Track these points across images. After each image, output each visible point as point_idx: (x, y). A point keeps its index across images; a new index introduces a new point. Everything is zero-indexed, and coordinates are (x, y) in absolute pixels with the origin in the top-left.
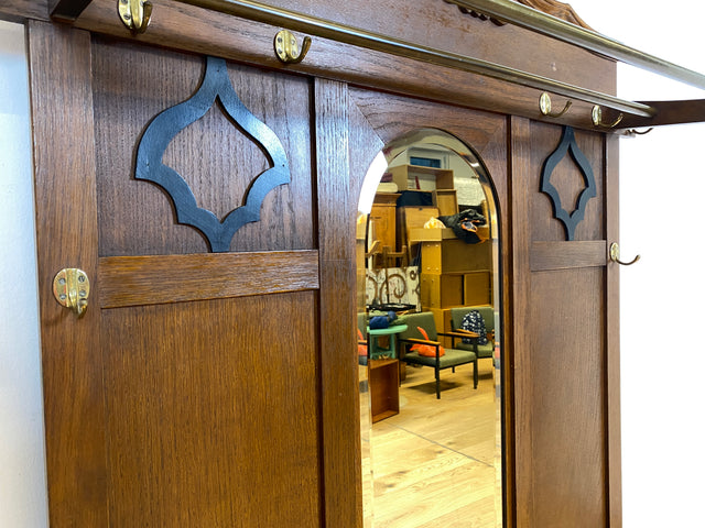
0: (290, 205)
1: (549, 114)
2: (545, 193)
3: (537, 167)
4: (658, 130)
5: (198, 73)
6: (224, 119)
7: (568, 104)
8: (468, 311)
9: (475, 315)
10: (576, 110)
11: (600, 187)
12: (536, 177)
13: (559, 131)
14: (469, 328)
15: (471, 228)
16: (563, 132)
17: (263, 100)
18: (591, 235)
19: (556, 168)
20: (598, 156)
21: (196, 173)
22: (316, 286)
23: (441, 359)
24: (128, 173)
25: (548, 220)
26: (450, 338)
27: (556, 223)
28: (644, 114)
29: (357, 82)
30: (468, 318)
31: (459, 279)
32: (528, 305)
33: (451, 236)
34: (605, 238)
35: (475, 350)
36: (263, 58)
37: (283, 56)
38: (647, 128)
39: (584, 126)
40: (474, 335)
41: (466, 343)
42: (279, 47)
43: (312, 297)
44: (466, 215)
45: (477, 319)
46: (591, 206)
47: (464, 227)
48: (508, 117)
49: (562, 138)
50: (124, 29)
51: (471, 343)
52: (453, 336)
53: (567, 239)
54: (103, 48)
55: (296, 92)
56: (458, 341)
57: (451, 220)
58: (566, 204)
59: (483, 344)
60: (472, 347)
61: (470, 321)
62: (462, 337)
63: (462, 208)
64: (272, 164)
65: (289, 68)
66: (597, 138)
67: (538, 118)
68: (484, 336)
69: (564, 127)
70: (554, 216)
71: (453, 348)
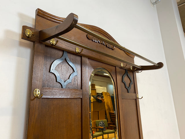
0: (77, 80)
1: (123, 67)
2: (123, 83)
3: (121, 77)
4: (143, 71)
5: (62, 54)
6: (66, 62)
7: (126, 65)
8: (100, 121)
9: (102, 122)
10: (128, 67)
11: (133, 82)
12: (121, 79)
13: (125, 70)
14: (101, 126)
15: (100, 99)
16: (126, 71)
17: (73, 60)
18: (133, 92)
19: (125, 78)
20: (132, 76)
21: (61, 72)
22: (82, 97)
23: (94, 135)
24: (48, 71)
25: (124, 88)
26: (96, 129)
27: (126, 89)
28: (140, 68)
29: (89, 58)
30: (101, 123)
31: (98, 112)
32: (122, 106)
33: (95, 101)
34: (135, 93)
35: (103, 132)
36: (73, 52)
37: (77, 52)
38: (141, 71)
39: (129, 70)
40: (102, 127)
41: (100, 130)
42: (76, 50)
43: (80, 100)
44: (99, 95)
45: (103, 123)
46: (132, 86)
47: (98, 98)
48: (115, 67)
49: (125, 72)
50: (51, 45)
51: (101, 130)
52: (96, 128)
53: (128, 92)
54: (46, 48)
55: (79, 58)
56: (98, 130)
57: (95, 96)
58: (127, 85)
59: (105, 130)
60: (102, 131)
61: (101, 124)
62: (99, 128)
63: (98, 93)
64: (74, 72)
65: (78, 54)
66: (132, 72)
67: (121, 68)
68: (105, 128)
69: (126, 70)
70: (125, 87)
71: (96, 131)
